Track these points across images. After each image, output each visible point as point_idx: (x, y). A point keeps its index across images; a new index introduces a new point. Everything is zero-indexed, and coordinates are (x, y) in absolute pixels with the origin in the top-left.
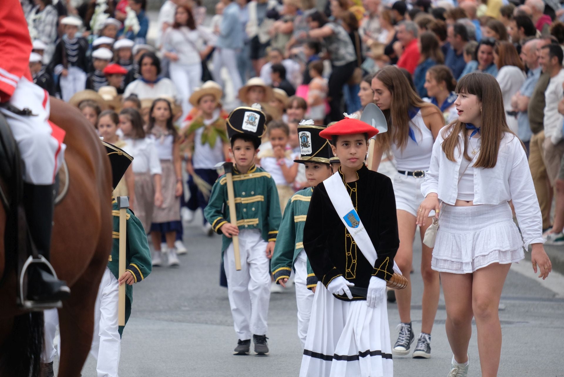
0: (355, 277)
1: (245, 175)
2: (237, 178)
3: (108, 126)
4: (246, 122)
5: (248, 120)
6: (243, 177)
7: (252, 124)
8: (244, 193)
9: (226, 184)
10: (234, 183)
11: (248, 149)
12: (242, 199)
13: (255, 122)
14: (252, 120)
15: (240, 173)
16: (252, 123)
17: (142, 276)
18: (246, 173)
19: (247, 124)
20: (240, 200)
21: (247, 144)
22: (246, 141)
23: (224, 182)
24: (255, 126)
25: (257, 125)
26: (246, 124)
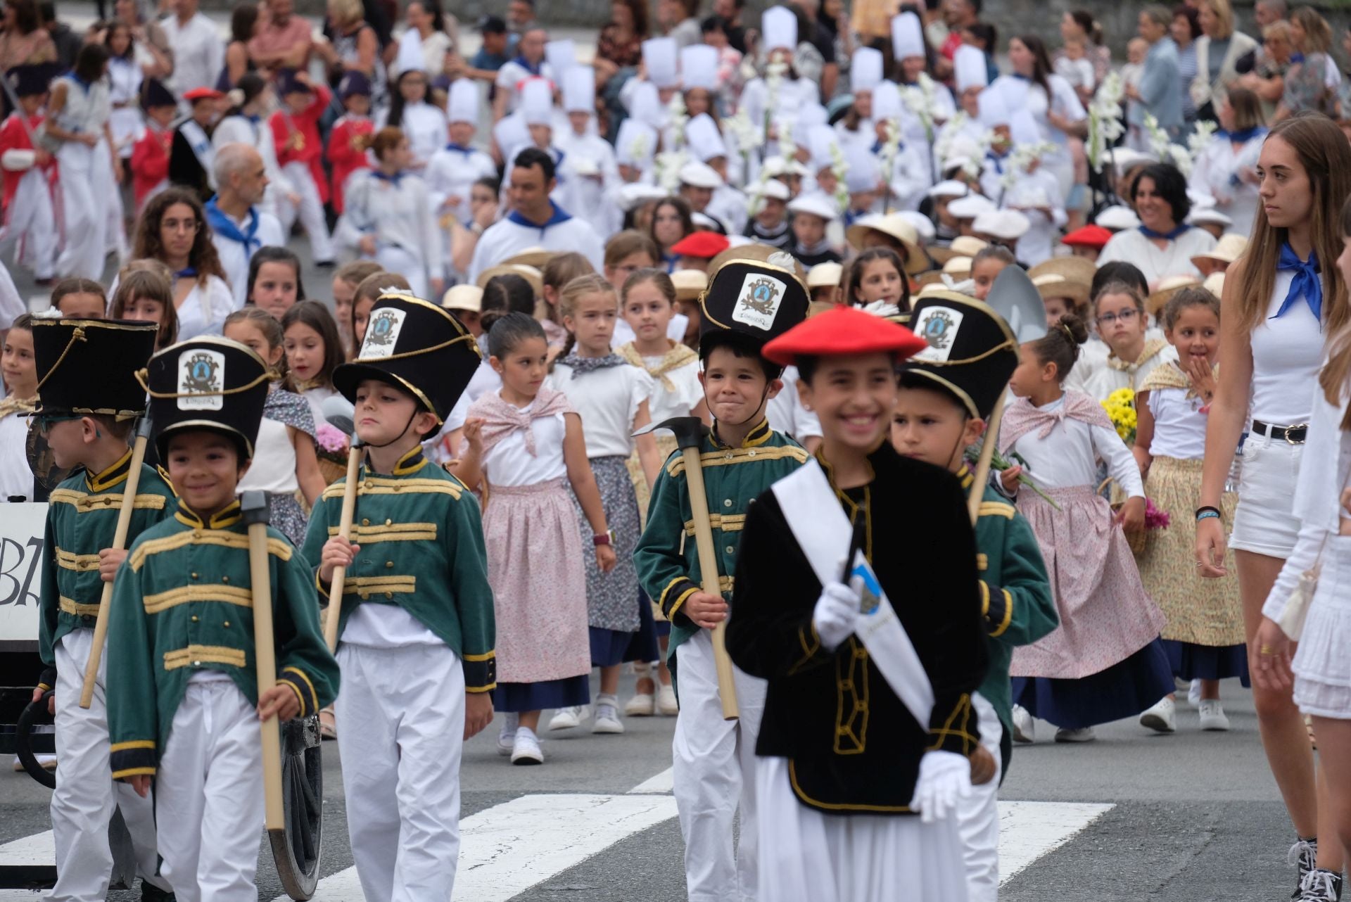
0: (861, 749)
1: (737, 451)
2: (715, 459)
3: (654, 306)
4: (743, 301)
5: (751, 297)
6: (728, 458)
7: (761, 308)
8: (728, 502)
9: (683, 473)
10: (705, 471)
11: (743, 377)
12: (724, 518)
13: (769, 302)
14: (761, 296)
15: (721, 445)
16: (762, 304)
17: (316, 703)
18: (739, 446)
19: (747, 308)
20: (719, 520)
21: (743, 363)
22: (738, 355)
23: (679, 468)
24: (770, 313)
25: (775, 313)
26: (744, 307)
